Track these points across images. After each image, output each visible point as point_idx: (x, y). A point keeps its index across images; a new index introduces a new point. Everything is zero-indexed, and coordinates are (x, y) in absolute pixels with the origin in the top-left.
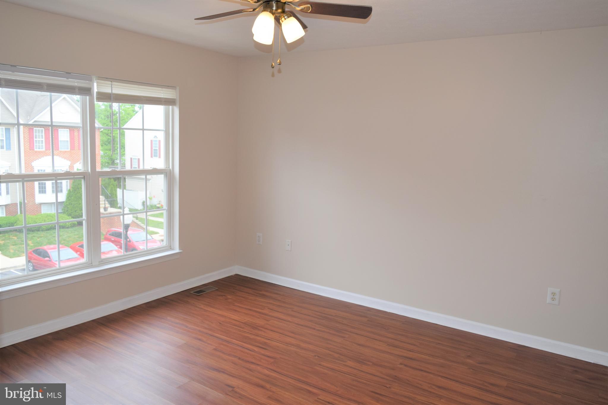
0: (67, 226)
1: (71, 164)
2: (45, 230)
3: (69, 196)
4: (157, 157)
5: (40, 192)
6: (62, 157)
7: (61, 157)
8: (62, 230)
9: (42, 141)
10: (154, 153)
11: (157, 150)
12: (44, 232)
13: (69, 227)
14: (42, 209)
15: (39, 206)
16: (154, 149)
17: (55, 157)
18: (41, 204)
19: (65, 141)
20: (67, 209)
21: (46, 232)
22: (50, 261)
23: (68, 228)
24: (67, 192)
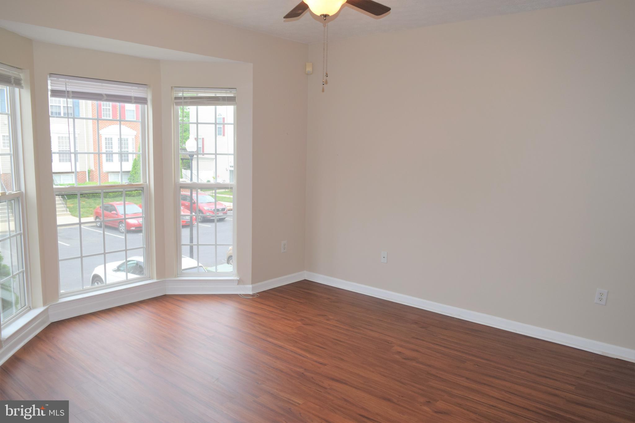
0: (134, 195)
1: (137, 134)
2: (112, 197)
3: (135, 165)
4: (221, 135)
5: (107, 160)
6: (129, 127)
7: (127, 126)
8: (128, 198)
9: (109, 109)
10: (218, 132)
11: (221, 127)
12: (111, 199)
13: (135, 195)
14: (109, 178)
15: (106, 175)
16: (218, 127)
17: (122, 126)
18: (108, 173)
19: (130, 110)
20: (133, 178)
21: (113, 199)
22: (116, 214)
23: (133, 196)
24: (133, 162)
